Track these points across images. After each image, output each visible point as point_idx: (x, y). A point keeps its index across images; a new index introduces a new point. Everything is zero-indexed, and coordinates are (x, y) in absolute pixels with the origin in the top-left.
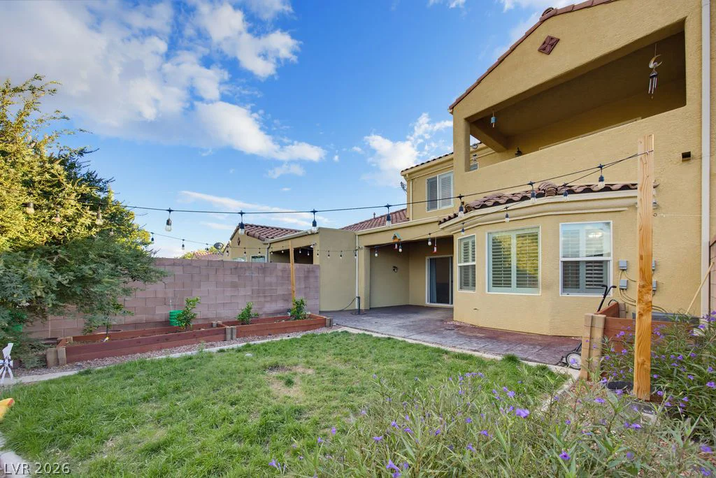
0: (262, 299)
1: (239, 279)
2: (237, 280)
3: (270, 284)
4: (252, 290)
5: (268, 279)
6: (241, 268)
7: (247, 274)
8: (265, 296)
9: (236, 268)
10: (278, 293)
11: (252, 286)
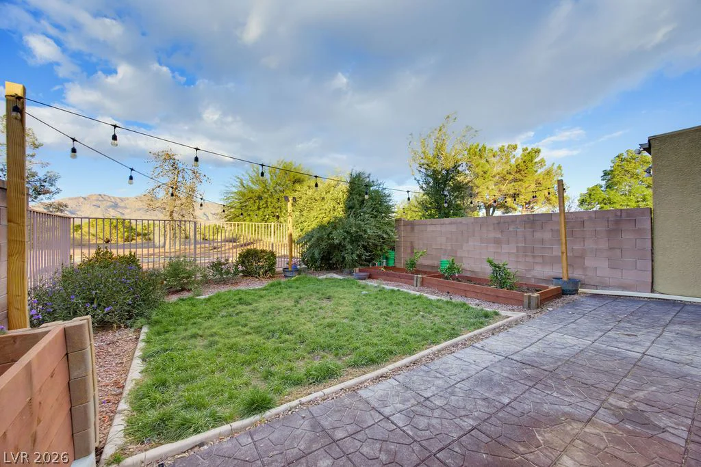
0: (530, 259)
1: (502, 235)
2: (500, 236)
3: (542, 241)
4: (517, 247)
5: (538, 235)
6: (505, 222)
7: (511, 229)
8: (534, 257)
9: (499, 223)
10: (554, 254)
11: (517, 243)
